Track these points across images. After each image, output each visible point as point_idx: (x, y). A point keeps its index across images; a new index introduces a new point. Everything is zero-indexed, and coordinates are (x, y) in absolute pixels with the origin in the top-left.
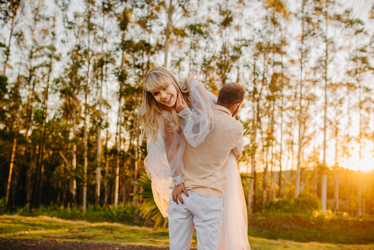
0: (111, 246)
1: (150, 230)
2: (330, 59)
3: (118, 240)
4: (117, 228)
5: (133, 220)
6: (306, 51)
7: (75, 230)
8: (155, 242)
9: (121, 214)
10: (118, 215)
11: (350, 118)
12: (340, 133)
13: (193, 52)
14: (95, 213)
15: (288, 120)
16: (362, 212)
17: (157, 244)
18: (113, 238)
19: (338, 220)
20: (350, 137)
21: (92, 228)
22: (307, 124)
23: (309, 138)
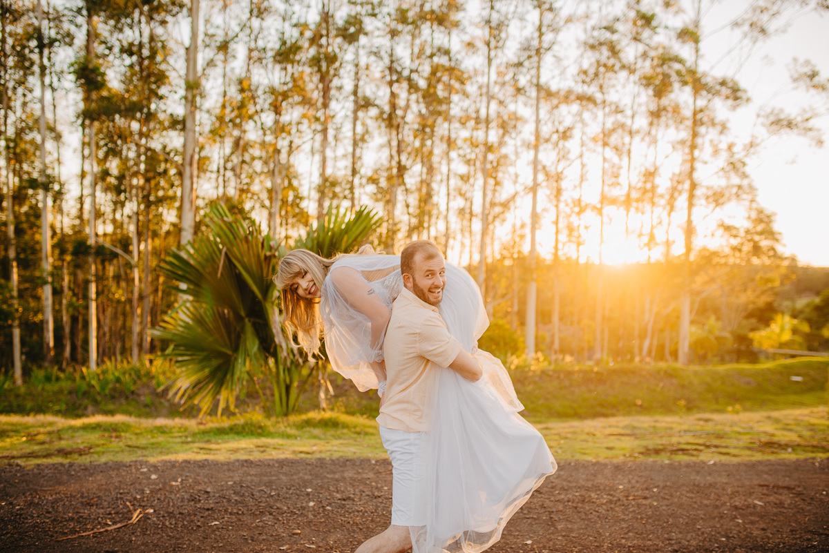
0: (130, 466)
1: (191, 424)
2: (545, 45)
3: (139, 452)
4: (127, 427)
5: (139, 395)
6: (500, 26)
7: (41, 438)
8: (210, 449)
9: (111, 386)
10: (103, 388)
11: (583, 165)
12: (565, 196)
13: (256, 23)
14: (48, 387)
15: (462, 169)
16: (602, 350)
17: (214, 454)
18: (127, 448)
19: (554, 371)
20: (583, 204)
21: (72, 428)
22: (500, 175)
23: (505, 205)
